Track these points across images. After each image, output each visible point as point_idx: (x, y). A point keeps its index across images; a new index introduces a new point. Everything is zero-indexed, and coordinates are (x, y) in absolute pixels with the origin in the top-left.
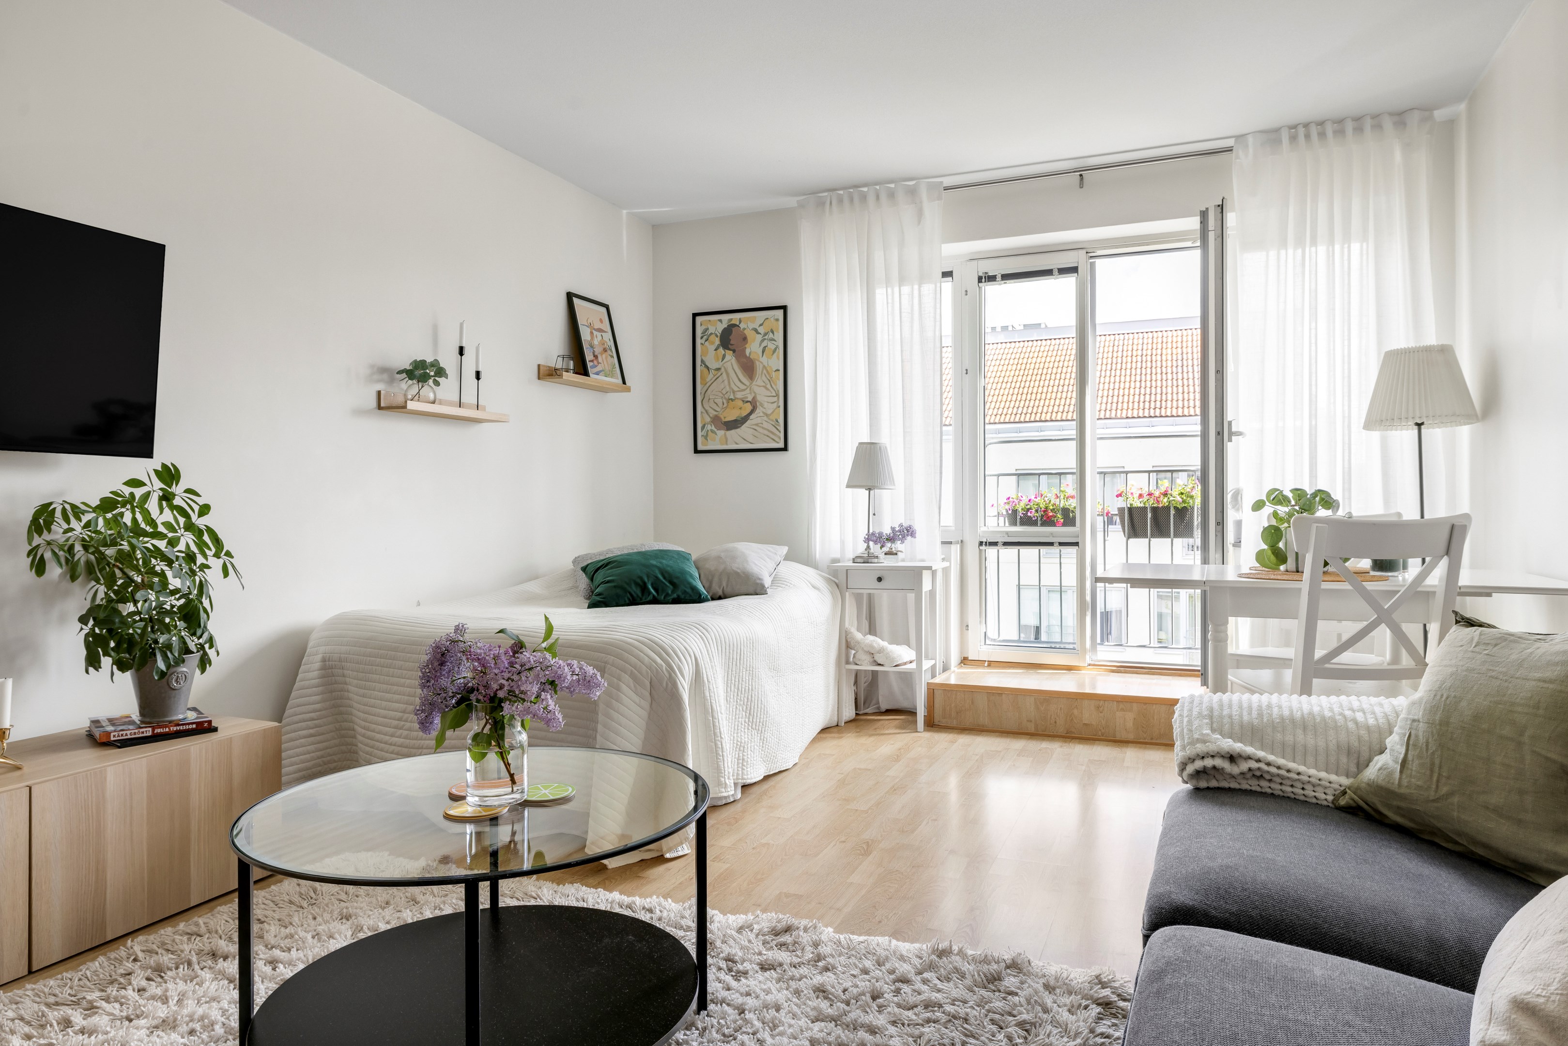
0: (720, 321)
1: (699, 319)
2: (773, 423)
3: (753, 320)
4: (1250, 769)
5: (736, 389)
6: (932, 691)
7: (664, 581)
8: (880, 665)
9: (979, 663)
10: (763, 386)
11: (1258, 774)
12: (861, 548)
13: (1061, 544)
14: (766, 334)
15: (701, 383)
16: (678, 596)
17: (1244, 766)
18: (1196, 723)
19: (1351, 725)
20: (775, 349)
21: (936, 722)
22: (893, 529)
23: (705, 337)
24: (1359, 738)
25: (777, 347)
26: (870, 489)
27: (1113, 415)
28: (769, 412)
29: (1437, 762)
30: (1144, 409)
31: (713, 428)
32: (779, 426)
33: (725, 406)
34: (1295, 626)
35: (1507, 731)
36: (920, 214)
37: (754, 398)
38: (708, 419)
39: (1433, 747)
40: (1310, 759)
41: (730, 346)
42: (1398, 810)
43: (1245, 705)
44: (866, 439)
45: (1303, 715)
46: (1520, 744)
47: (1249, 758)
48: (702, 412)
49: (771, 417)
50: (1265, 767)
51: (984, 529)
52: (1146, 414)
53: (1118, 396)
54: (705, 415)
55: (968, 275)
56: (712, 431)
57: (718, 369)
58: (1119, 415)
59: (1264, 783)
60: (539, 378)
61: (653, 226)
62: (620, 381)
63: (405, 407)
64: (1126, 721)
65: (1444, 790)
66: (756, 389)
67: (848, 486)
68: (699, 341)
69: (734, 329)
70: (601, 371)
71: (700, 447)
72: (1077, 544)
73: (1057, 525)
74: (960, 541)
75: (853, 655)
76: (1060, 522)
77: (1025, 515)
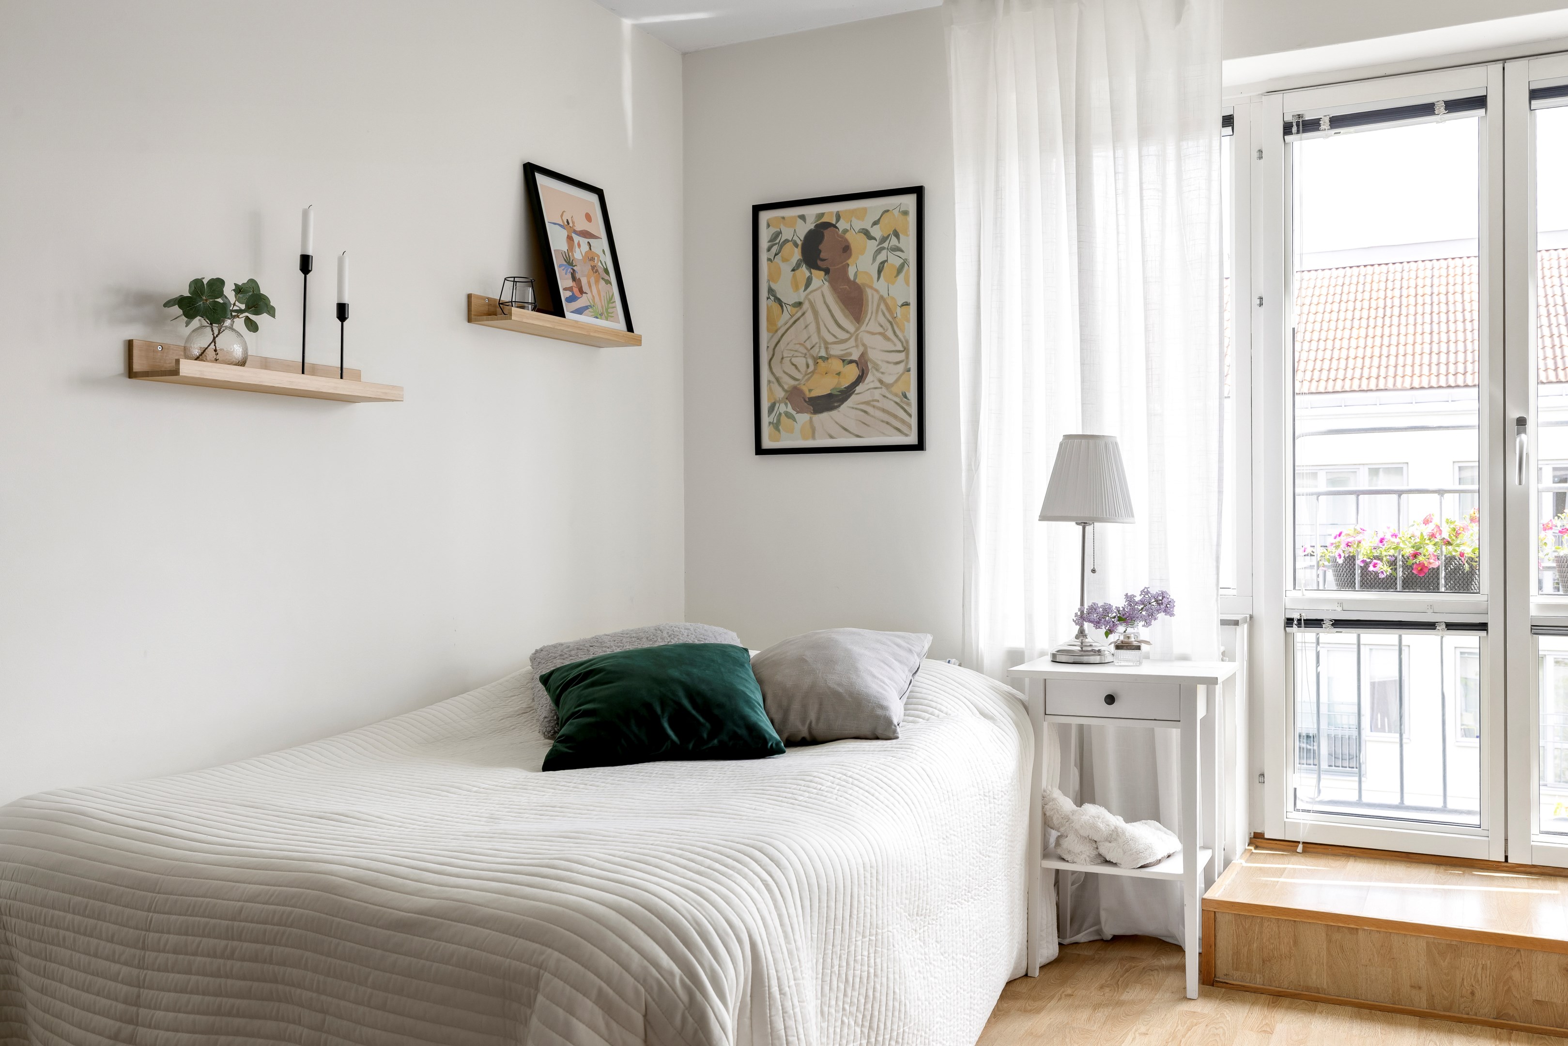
0: (803, 217)
1: (764, 216)
2: (898, 400)
3: (862, 214)
5: (830, 339)
6: (1213, 914)
7: (694, 712)
8: (1107, 862)
9: (1285, 845)
10: (880, 334)
13: (1446, 626)
14: (884, 239)
15: (768, 330)
20: (902, 267)
21: (1221, 977)
22: (1129, 598)
23: (775, 249)
25: (905, 262)
26: (1084, 525)
27: (1390, 385)
28: (890, 380)
30: (1438, 375)
31: (790, 409)
32: (909, 404)
33: (810, 370)
37: (863, 355)
38: (780, 394)
41: (819, 263)
44: (1076, 429)
48: (769, 382)
49: (895, 389)
51: (1292, 594)
52: (1443, 383)
53: (1397, 356)
54: (775, 386)
56: (788, 415)
57: (799, 304)
58: (1399, 385)
60: (469, 320)
61: (685, 54)
62: (622, 325)
63: (175, 372)
66: (868, 339)
67: (1043, 518)
68: (763, 256)
69: (827, 233)
70: (587, 308)
71: (767, 444)
72: (1483, 627)
73: (1436, 590)
74: (1251, 617)
75: (1058, 844)
76: (1442, 581)
77: (1371, 568)
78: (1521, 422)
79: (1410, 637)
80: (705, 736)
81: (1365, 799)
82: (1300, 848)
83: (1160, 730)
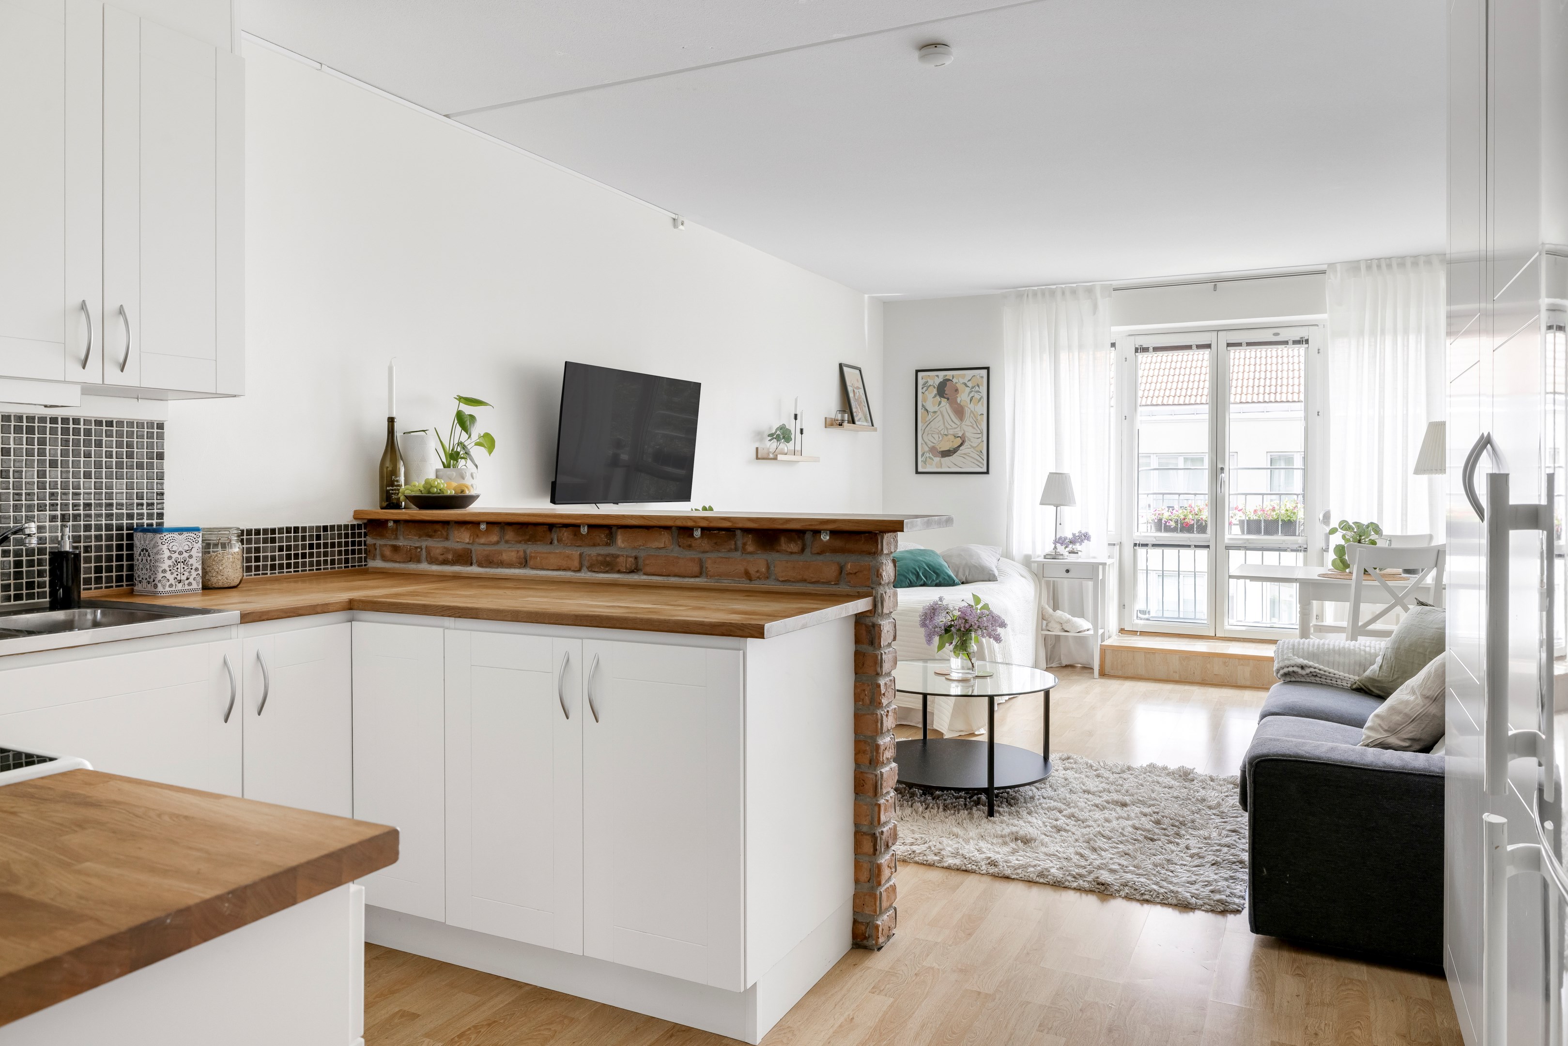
0: (937, 376)
1: (920, 374)
2: (978, 453)
3: (963, 376)
4: (1311, 672)
5: (949, 427)
6: (1104, 650)
7: (929, 571)
8: (1065, 631)
9: (1134, 633)
10: (971, 426)
11: (1315, 674)
12: (1049, 548)
13: (1196, 546)
14: (973, 388)
15: (922, 422)
16: (940, 581)
17: (1308, 671)
18: (1285, 651)
19: (1362, 653)
20: (980, 399)
21: (1107, 672)
22: (1074, 535)
23: (925, 388)
24: (1366, 659)
25: (982, 397)
26: (1057, 507)
28: (975, 445)
29: (1394, 665)
31: (931, 455)
32: (983, 455)
33: (940, 439)
34: (1347, 606)
35: (1421, 650)
36: (1095, 307)
37: (963, 434)
38: (927, 449)
39: (1392, 659)
40: (1341, 668)
41: (945, 395)
42: (1377, 688)
43: (1311, 644)
44: (1054, 470)
45: (1339, 648)
46: (1425, 655)
47: (1310, 667)
48: (922, 444)
49: (977, 449)
50: (1319, 671)
51: (1136, 533)
52: (1261, 400)
54: (925, 446)
55: (1129, 347)
56: (930, 458)
57: (935, 412)
59: (1318, 679)
60: (827, 428)
61: (884, 303)
62: (870, 422)
63: (774, 458)
64: (1244, 673)
65: (1395, 677)
66: (966, 428)
67: (1041, 504)
68: (920, 391)
69: (948, 383)
70: (860, 419)
71: (920, 470)
72: (1208, 547)
73: (1193, 532)
74: (1120, 543)
75: (1047, 625)
76: (1195, 529)
77: (1168, 524)
78: (1222, 469)
79: (1183, 551)
80: (935, 579)
81: (1165, 616)
82: (1138, 633)
83: (1084, 582)
